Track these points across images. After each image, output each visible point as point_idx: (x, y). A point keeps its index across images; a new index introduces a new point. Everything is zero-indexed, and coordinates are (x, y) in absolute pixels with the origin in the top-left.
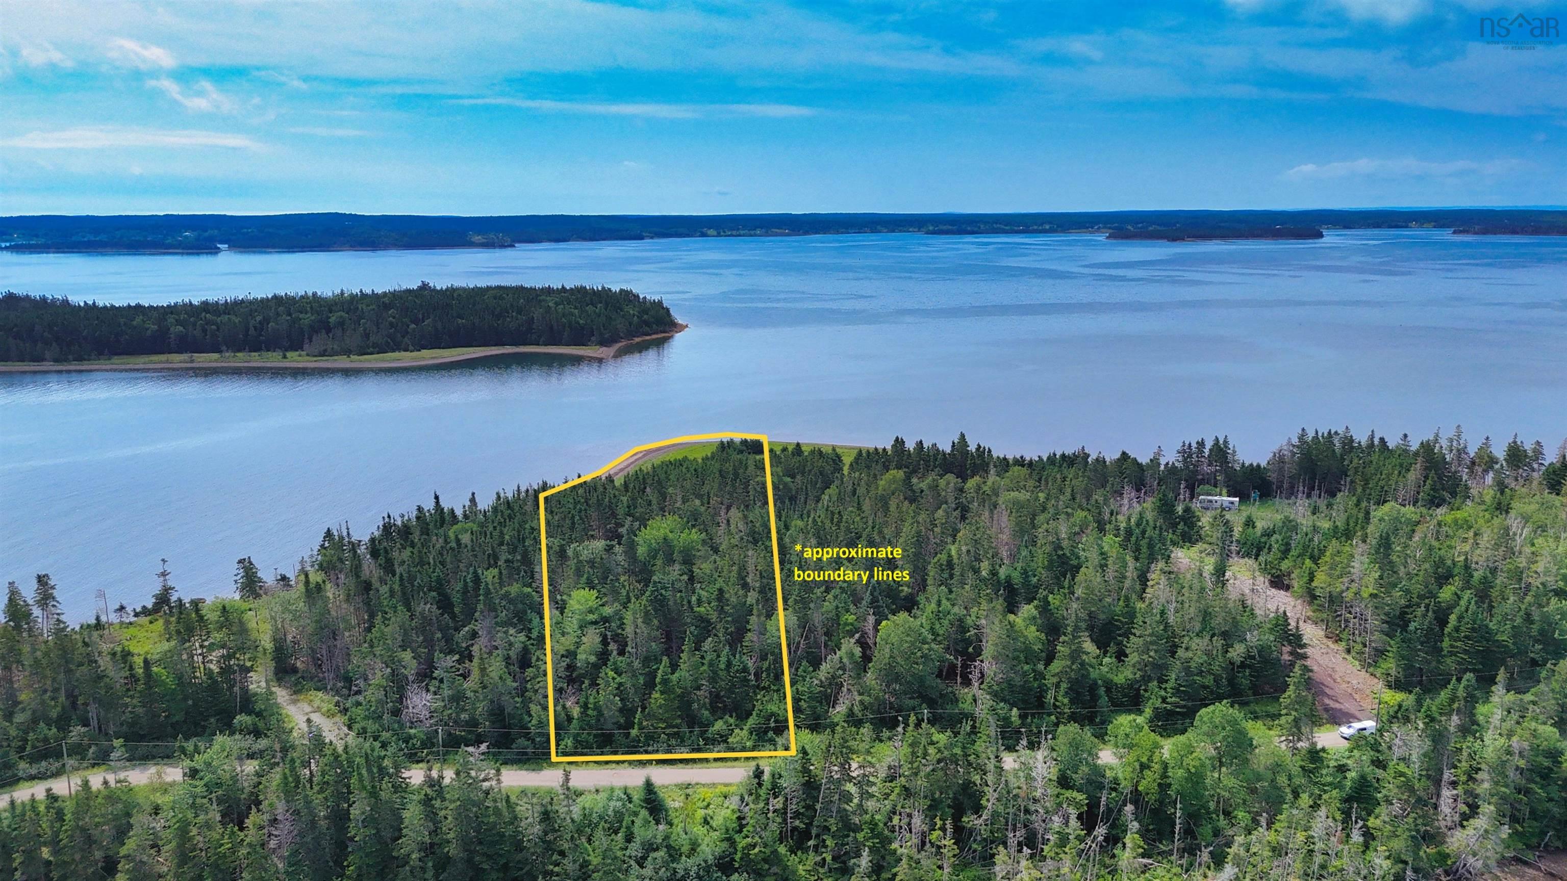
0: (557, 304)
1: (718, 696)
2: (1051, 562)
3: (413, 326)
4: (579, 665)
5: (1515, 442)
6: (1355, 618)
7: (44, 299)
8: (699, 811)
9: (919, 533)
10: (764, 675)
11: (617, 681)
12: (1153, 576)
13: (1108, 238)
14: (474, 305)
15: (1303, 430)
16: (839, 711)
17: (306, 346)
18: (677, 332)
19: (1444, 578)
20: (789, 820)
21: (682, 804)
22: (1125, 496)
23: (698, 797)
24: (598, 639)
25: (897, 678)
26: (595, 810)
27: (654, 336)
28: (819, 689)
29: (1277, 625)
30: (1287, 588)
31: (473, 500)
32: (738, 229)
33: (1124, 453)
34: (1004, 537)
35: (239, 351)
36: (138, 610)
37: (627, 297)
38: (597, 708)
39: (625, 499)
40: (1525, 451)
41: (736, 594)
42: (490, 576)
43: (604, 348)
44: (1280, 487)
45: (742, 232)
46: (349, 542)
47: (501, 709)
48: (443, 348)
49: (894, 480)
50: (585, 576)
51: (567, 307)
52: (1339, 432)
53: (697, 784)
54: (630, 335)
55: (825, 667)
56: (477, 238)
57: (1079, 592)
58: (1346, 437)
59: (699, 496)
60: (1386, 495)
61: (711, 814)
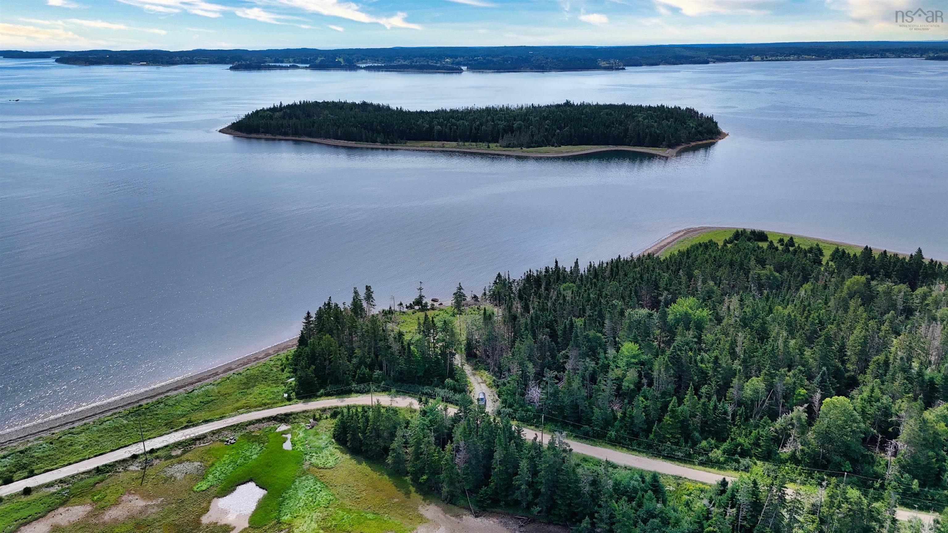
0: (644, 119)
1: (706, 423)
3: (558, 131)
4: (623, 388)
8: (684, 496)
9: (865, 337)
10: (738, 417)
11: (644, 403)
14: (594, 119)
16: (786, 451)
17: (500, 141)
18: (720, 139)
20: (740, 520)
21: (674, 489)
23: (685, 487)
24: (636, 375)
25: (831, 441)
26: (623, 482)
27: (704, 142)
28: (774, 434)
31: (577, 263)
32: (777, 56)
35: (467, 141)
36: (408, 305)
37: (691, 113)
38: (631, 417)
41: (727, 361)
42: (579, 322)
43: (670, 149)
45: (779, 58)
46: (509, 282)
47: (577, 406)
48: (574, 145)
49: (857, 283)
50: (633, 333)
51: (650, 121)
53: (685, 478)
54: (689, 140)
55: (780, 420)
56: (603, 64)
59: (713, 279)
61: (691, 500)
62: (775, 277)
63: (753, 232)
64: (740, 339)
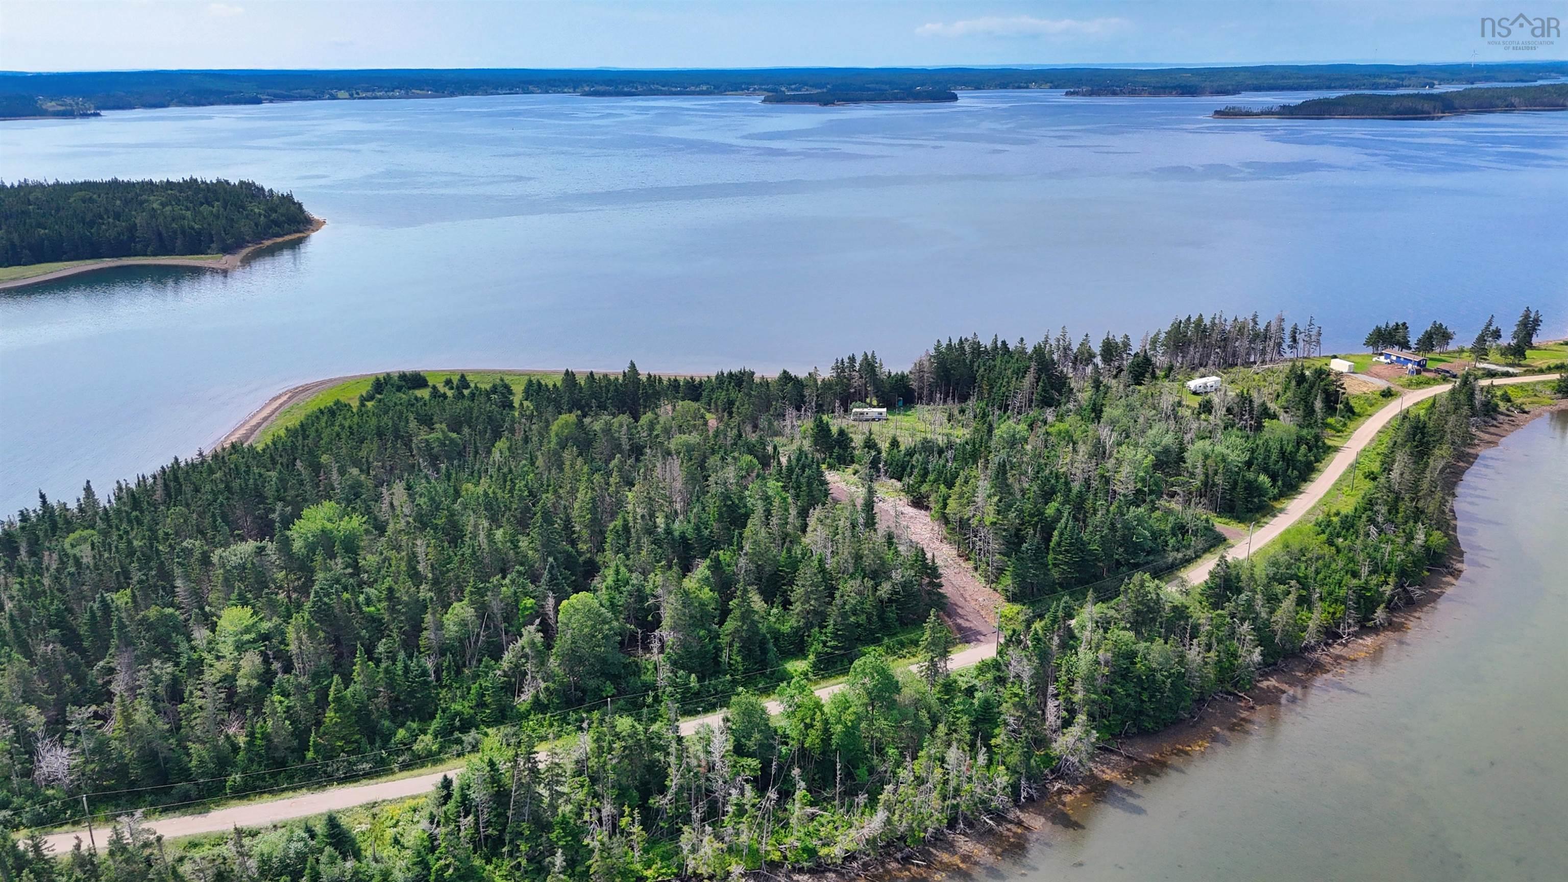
1: (397, 699)
2: (721, 514)
4: (239, 691)
6: (980, 540)
8: (388, 830)
10: (444, 673)
11: (285, 704)
12: (812, 521)
14: (58, 210)
15: (939, 341)
16: (525, 700)
18: (313, 231)
19: (1048, 495)
20: (482, 830)
21: (369, 826)
22: (787, 417)
23: (386, 815)
24: (258, 660)
25: (581, 660)
26: (275, 854)
27: (287, 238)
28: (503, 679)
29: (916, 561)
30: (927, 508)
31: (88, 489)
33: (785, 372)
34: (677, 485)
37: (250, 191)
38: (266, 736)
39: (273, 474)
41: (407, 592)
42: (121, 599)
43: (228, 257)
44: (920, 398)
45: (379, 94)
47: (154, 754)
51: (177, 208)
52: (969, 338)
53: (384, 801)
54: (259, 237)
55: (507, 656)
56: (51, 105)
57: (747, 547)
58: (974, 343)
59: (356, 463)
61: (401, 831)
62: (452, 441)
63: (403, 377)
64: (420, 550)
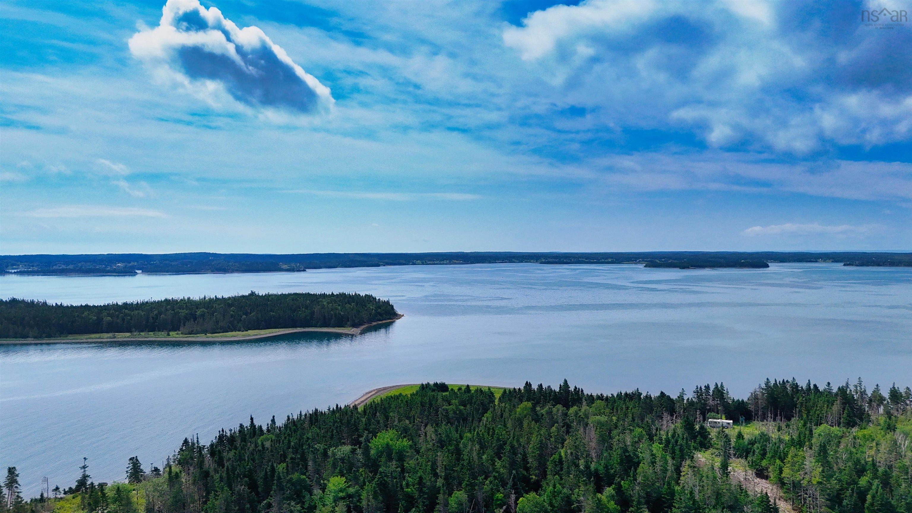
0: (328, 303)
2: (622, 460)
3: (245, 316)
5: (894, 388)
6: (809, 497)
7: (33, 302)
9: (541, 441)
12: (685, 469)
13: (645, 266)
14: (281, 304)
15: (768, 379)
17: (181, 329)
18: (397, 319)
19: (861, 472)
22: (664, 419)
24: (345, 509)
27: (384, 322)
29: (762, 502)
30: (767, 478)
31: (273, 421)
32: (434, 261)
33: (662, 393)
34: (593, 444)
35: (142, 331)
36: (67, 490)
37: (369, 298)
39: (364, 420)
40: (901, 393)
41: (430, 480)
42: (281, 468)
43: (354, 329)
44: (756, 414)
45: (436, 262)
46: (198, 446)
49: (525, 408)
50: (338, 468)
51: (334, 305)
52: (789, 381)
54: (370, 321)
56: (285, 267)
57: (640, 479)
58: (794, 384)
59: (408, 418)
60: (821, 419)
62: (460, 411)
63: (436, 384)
